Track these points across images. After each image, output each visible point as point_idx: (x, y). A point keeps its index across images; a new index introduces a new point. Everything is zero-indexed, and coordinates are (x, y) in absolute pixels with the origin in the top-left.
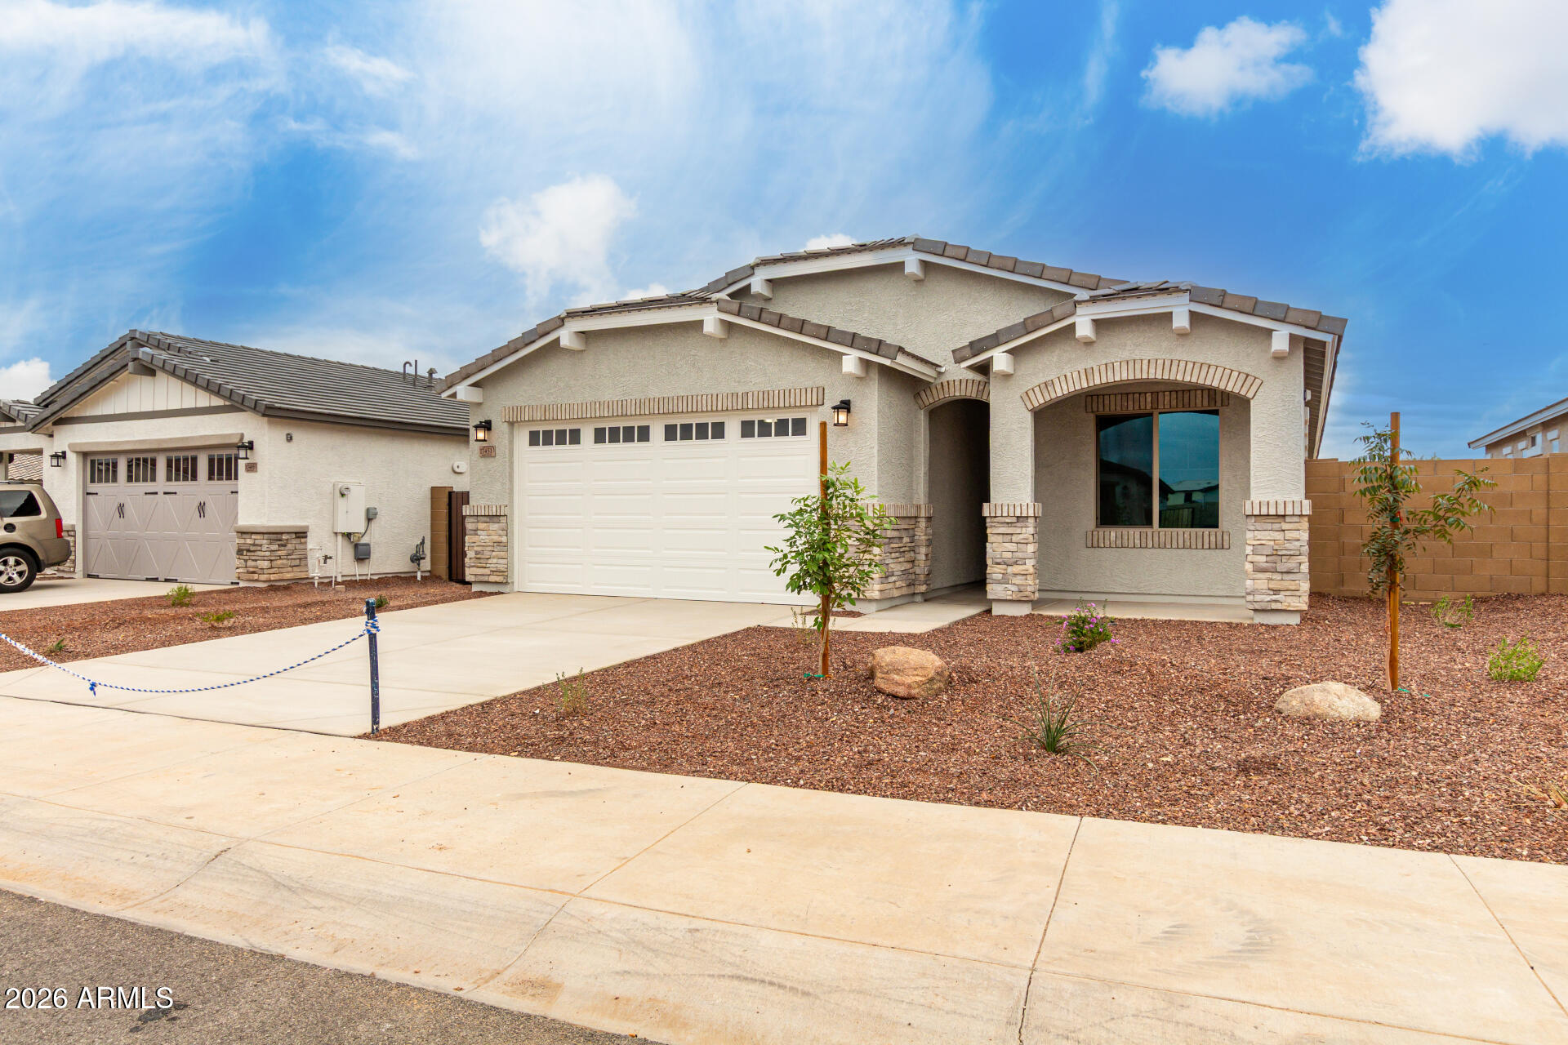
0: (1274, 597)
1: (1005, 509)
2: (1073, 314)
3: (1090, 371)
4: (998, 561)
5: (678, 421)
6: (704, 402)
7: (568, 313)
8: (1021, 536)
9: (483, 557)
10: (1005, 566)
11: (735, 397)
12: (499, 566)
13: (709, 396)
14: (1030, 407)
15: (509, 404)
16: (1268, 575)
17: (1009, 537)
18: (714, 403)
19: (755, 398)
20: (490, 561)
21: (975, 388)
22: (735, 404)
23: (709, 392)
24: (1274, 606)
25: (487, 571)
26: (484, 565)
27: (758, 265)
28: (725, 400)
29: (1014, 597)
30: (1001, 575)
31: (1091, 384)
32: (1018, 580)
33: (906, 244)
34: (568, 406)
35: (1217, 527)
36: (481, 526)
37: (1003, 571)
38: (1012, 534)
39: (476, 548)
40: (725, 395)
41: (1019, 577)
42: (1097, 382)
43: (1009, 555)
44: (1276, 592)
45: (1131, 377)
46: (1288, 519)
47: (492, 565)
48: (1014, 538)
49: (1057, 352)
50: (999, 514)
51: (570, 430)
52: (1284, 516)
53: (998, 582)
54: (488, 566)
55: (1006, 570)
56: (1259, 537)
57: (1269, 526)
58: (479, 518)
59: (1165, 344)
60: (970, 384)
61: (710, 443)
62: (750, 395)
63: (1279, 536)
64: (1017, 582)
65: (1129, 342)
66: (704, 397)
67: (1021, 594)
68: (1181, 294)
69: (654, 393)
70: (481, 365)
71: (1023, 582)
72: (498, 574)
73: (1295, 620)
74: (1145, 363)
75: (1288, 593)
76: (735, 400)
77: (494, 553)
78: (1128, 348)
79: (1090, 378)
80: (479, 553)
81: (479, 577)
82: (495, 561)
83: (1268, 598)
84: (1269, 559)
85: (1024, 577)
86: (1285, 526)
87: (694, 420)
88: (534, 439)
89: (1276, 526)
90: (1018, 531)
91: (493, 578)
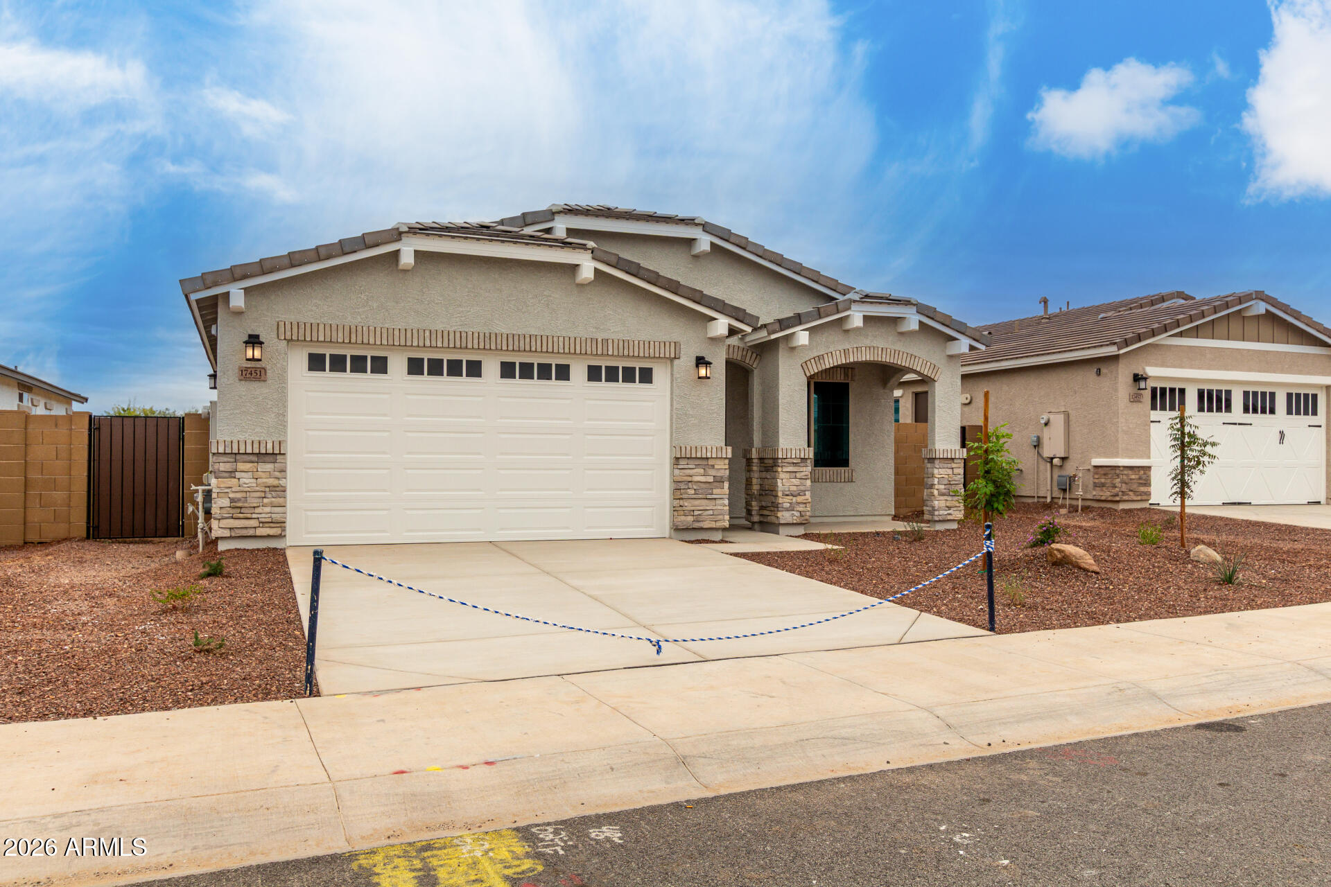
0: (949, 512)
1: (794, 452)
2: (849, 308)
3: (847, 351)
4: (787, 493)
5: (518, 359)
6: (561, 344)
7: (409, 228)
8: (803, 474)
9: (246, 505)
10: (791, 497)
11: (594, 343)
12: (273, 516)
13: (567, 339)
14: (808, 374)
15: (292, 317)
16: (946, 497)
17: (794, 474)
18: (572, 345)
19: (615, 345)
20: (257, 510)
21: (740, 353)
22: (594, 349)
23: (564, 334)
24: (949, 517)
25: (254, 523)
26: (249, 516)
27: (559, 212)
28: (584, 345)
29: (798, 521)
30: (789, 504)
31: (848, 361)
32: (801, 508)
33: (697, 225)
34: (384, 331)
35: (848, 466)
36: (241, 466)
37: (790, 501)
38: (796, 472)
39: (231, 495)
40: (583, 339)
41: (801, 505)
42: (852, 360)
43: (794, 488)
44: (949, 508)
45: (872, 359)
46: (955, 461)
47: (263, 515)
48: (798, 475)
49: (826, 334)
50: (789, 456)
51: (372, 357)
52: (952, 459)
53: (787, 510)
54: (254, 516)
55: (792, 500)
56: (942, 473)
57: (946, 465)
58: (238, 457)
59: (890, 338)
60: (736, 350)
61: (554, 384)
62: (610, 342)
63: (950, 472)
64: (800, 509)
65: (870, 334)
66: (561, 339)
67: (803, 518)
68: (911, 306)
69: (502, 328)
70: (264, 267)
71: (805, 509)
72: (272, 525)
73: (955, 526)
74: (880, 349)
75: (955, 509)
76: (594, 346)
77: (265, 501)
78: (870, 338)
79: (847, 356)
80: (239, 500)
81: (237, 531)
82: (268, 509)
83: (946, 513)
84: (946, 486)
85: (804, 505)
86: (954, 465)
87: (536, 360)
88: (316, 362)
89: (949, 466)
90: (801, 469)
91: (261, 531)
